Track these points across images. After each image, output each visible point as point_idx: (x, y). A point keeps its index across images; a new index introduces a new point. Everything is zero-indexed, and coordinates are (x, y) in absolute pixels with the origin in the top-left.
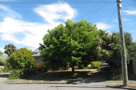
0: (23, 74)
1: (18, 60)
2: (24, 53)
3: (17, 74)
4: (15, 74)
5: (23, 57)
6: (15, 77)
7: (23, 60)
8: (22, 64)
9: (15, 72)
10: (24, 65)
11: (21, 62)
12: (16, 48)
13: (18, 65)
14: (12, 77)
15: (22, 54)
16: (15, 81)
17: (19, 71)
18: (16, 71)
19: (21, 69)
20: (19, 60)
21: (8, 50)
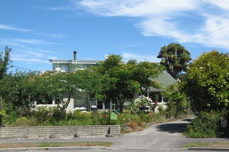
0: (224, 124)
1: (211, 85)
2: (225, 66)
3: (210, 123)
4: (204, 125)
5: (225, 78)
6: (204, 131)
7: (225, 86)
8: (222, 96)
9: (205, 120)
10: (226, 100)
11: (217, 90)
12: (188, 53)
13: (211, 100)
14: (196, 131)
15: (220, 68)
16: (207, 144)
17: (213, 116)
18: (207, 115)
19: (220, 110)
20: (214, 86)
21: (170, 59)
